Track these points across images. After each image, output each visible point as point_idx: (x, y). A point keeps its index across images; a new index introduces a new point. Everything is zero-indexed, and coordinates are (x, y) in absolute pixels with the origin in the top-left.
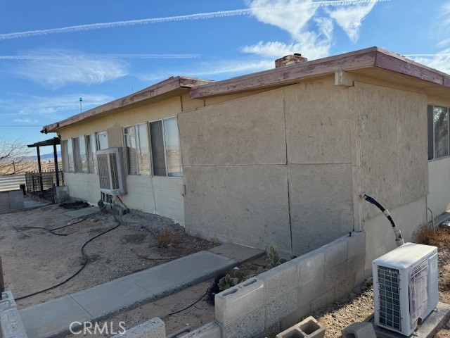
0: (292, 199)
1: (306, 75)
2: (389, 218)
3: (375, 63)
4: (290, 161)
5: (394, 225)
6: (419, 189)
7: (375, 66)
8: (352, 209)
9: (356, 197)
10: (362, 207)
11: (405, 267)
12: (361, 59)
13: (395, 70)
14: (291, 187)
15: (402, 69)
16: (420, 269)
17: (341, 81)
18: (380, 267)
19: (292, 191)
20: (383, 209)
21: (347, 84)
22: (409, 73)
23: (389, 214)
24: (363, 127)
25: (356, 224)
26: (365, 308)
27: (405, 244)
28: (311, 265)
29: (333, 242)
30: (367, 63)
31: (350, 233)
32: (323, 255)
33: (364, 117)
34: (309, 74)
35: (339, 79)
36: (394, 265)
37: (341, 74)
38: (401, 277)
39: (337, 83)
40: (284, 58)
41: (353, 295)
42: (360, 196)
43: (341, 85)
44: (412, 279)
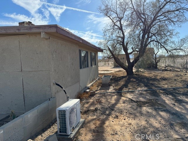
0: (24, 87)
1: (29, 31)
2: (64, 91)
3: (57, 31)
4: (23, 70)
5: (66, 94)
6: (77, 79)
7: (57, 32)
8: (51, 89)
9: (52, 84)
10: (55, 88)
11: (68, 109)
12: (51, 28)
13: (65, 35)
14: (24, 82)
15: (68, 35)
16: (73, 108)
17: (44, 36)
18: (59, 111)
19: (24, 84)
20: (62, 88)
21: (46, 38)
22: (71, 37)
23: (64, 89)
24: (54, 56)
25: (52, 95)
26: (55, 128)
27: (70, 100)
28: (30, 116)
29: (42, 104)
30: (54, 30)
31: (50, 99)
32: (36, 110)
33: (55, 52)
34: (30, 31)
35: (43, 35)
36: (64, 109)
37: (44, 33)
38: (66, 113)
39: (42, 37)
40: (23, 23)
41: (51, 124)
42: (54, 84)
43: (44, 38)
44: (70, 113)
